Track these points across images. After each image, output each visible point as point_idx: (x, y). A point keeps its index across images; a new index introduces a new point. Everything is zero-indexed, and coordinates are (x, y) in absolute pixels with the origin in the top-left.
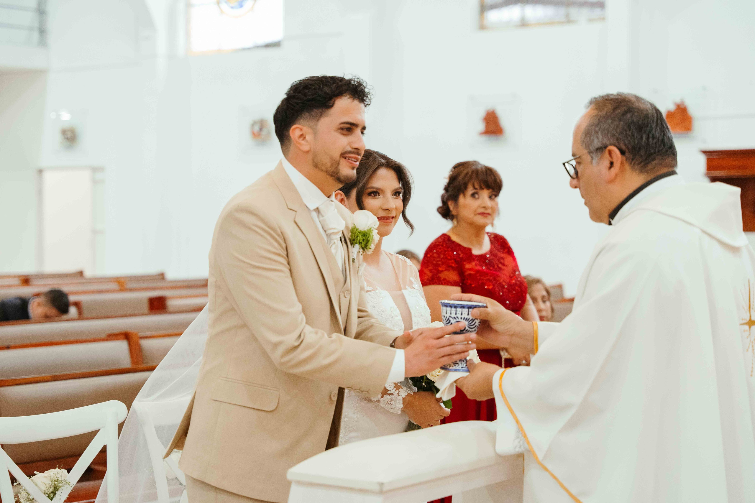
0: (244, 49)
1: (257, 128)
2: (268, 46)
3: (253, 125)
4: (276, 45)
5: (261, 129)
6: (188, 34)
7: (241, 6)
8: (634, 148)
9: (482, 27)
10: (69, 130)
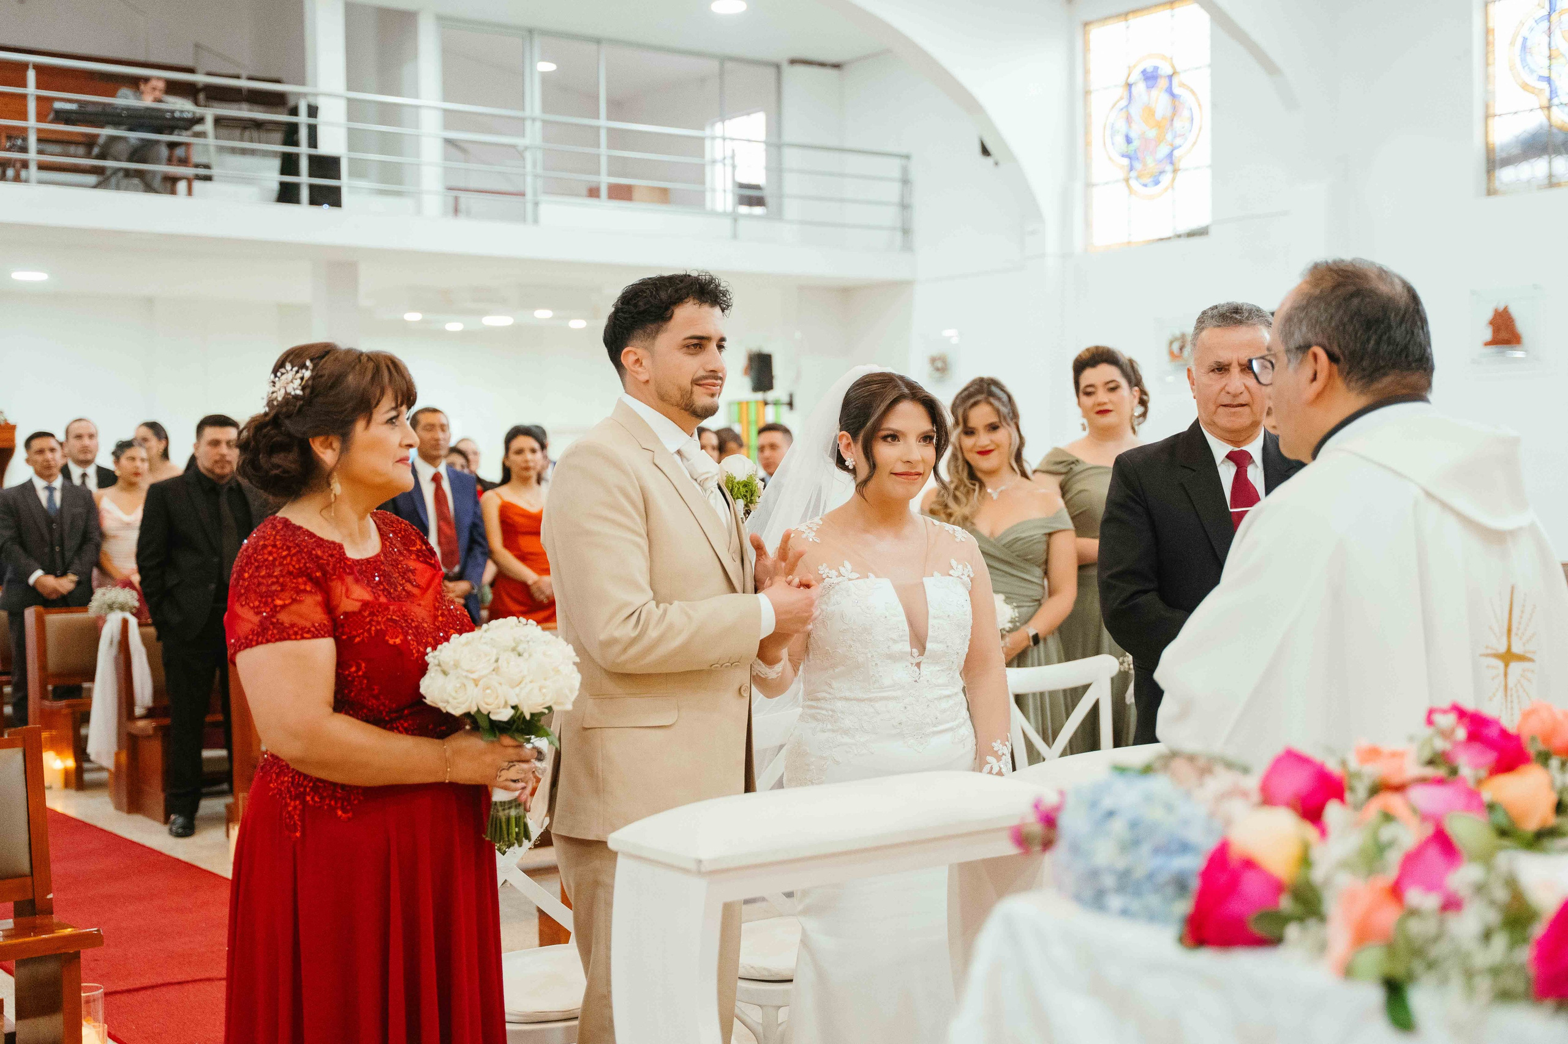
0: (1162, 239)
1: (1176, 347)
2: (1191, 234)
3: (1171, 343)
4: (1202, 232)
5: (1181, 349)
6: (1087, 224)
7: (1157, 183)
8: (1353, 354)
9: (1491, 192)
10: (939, 359)
